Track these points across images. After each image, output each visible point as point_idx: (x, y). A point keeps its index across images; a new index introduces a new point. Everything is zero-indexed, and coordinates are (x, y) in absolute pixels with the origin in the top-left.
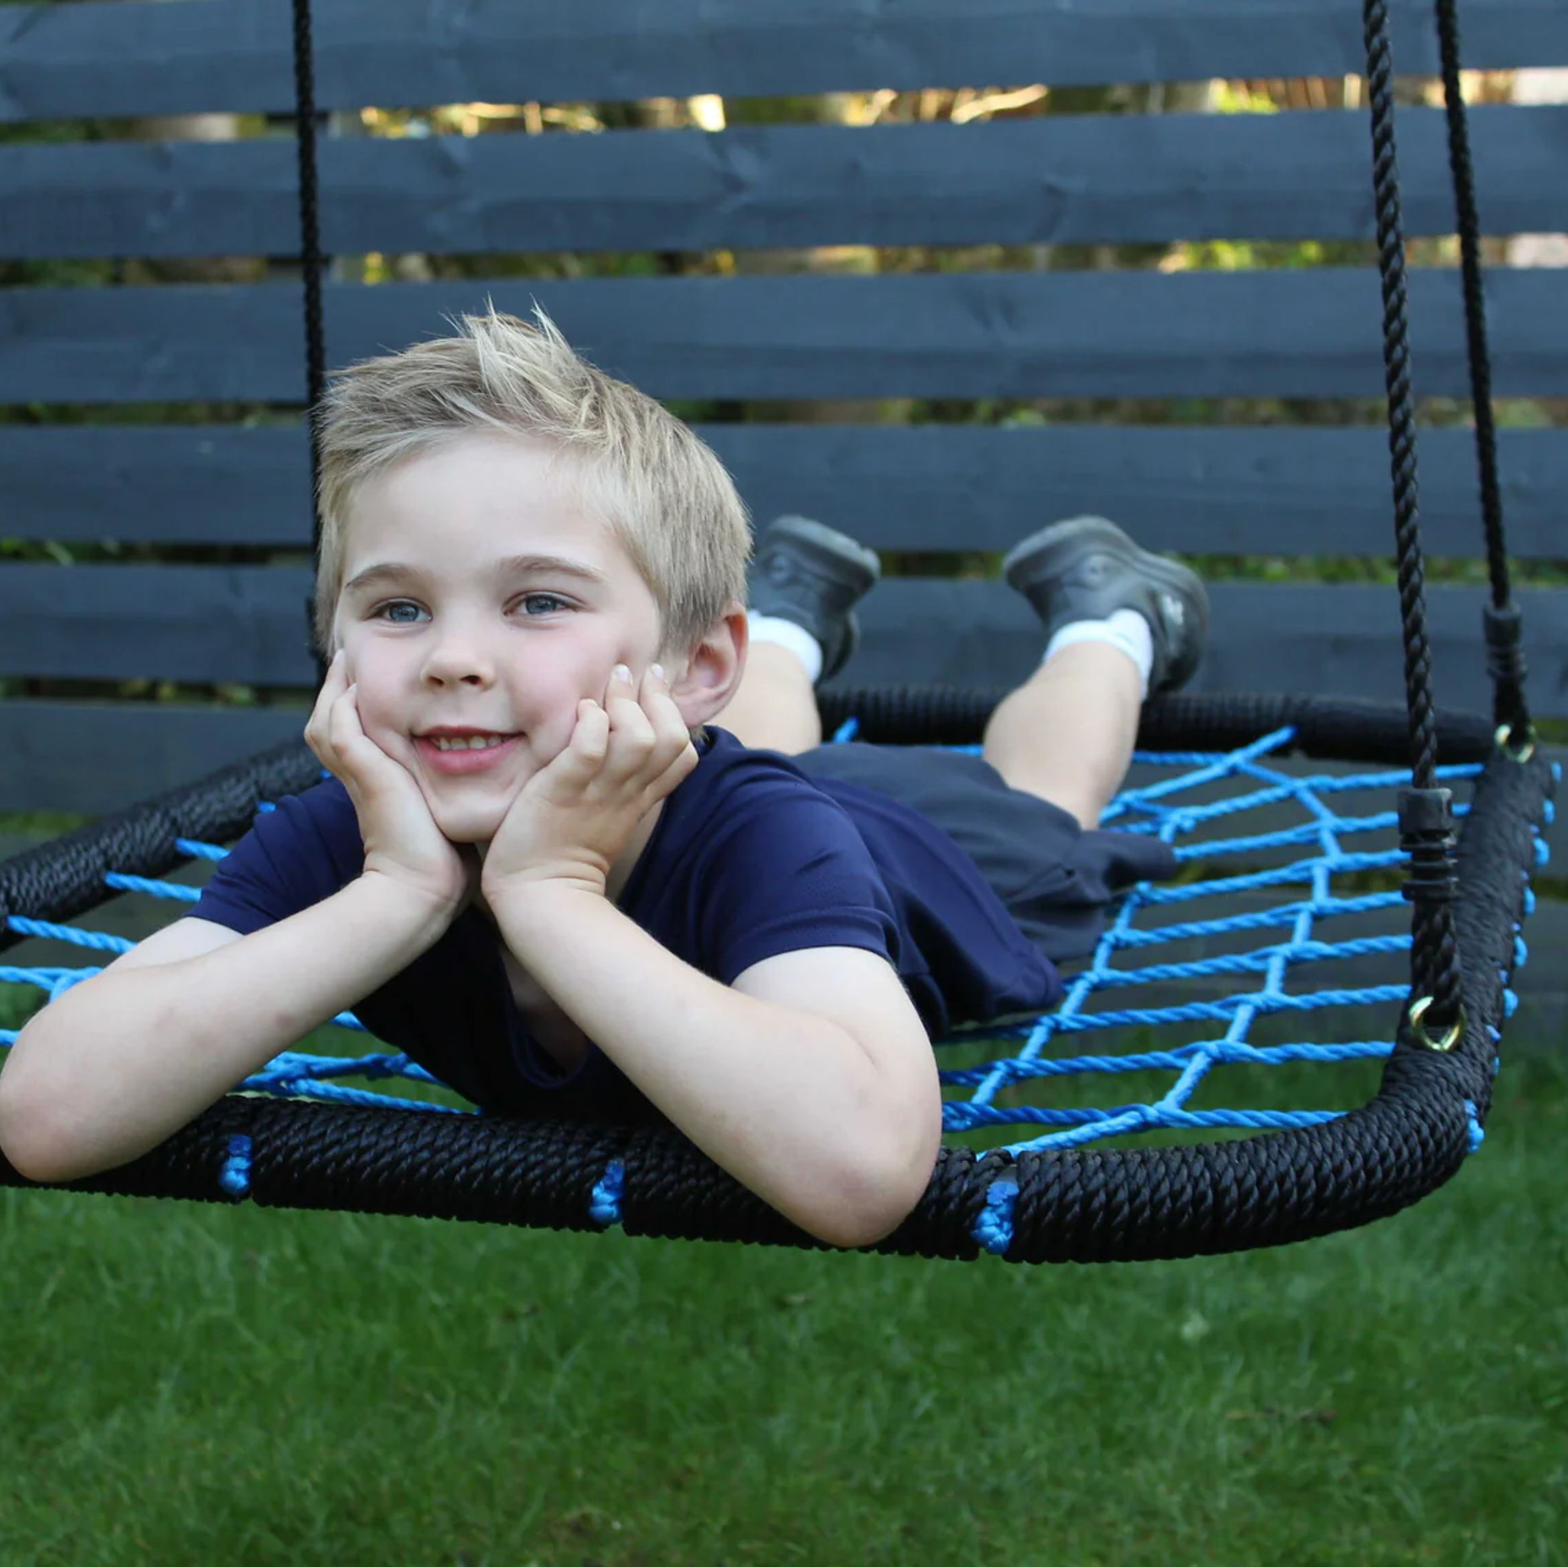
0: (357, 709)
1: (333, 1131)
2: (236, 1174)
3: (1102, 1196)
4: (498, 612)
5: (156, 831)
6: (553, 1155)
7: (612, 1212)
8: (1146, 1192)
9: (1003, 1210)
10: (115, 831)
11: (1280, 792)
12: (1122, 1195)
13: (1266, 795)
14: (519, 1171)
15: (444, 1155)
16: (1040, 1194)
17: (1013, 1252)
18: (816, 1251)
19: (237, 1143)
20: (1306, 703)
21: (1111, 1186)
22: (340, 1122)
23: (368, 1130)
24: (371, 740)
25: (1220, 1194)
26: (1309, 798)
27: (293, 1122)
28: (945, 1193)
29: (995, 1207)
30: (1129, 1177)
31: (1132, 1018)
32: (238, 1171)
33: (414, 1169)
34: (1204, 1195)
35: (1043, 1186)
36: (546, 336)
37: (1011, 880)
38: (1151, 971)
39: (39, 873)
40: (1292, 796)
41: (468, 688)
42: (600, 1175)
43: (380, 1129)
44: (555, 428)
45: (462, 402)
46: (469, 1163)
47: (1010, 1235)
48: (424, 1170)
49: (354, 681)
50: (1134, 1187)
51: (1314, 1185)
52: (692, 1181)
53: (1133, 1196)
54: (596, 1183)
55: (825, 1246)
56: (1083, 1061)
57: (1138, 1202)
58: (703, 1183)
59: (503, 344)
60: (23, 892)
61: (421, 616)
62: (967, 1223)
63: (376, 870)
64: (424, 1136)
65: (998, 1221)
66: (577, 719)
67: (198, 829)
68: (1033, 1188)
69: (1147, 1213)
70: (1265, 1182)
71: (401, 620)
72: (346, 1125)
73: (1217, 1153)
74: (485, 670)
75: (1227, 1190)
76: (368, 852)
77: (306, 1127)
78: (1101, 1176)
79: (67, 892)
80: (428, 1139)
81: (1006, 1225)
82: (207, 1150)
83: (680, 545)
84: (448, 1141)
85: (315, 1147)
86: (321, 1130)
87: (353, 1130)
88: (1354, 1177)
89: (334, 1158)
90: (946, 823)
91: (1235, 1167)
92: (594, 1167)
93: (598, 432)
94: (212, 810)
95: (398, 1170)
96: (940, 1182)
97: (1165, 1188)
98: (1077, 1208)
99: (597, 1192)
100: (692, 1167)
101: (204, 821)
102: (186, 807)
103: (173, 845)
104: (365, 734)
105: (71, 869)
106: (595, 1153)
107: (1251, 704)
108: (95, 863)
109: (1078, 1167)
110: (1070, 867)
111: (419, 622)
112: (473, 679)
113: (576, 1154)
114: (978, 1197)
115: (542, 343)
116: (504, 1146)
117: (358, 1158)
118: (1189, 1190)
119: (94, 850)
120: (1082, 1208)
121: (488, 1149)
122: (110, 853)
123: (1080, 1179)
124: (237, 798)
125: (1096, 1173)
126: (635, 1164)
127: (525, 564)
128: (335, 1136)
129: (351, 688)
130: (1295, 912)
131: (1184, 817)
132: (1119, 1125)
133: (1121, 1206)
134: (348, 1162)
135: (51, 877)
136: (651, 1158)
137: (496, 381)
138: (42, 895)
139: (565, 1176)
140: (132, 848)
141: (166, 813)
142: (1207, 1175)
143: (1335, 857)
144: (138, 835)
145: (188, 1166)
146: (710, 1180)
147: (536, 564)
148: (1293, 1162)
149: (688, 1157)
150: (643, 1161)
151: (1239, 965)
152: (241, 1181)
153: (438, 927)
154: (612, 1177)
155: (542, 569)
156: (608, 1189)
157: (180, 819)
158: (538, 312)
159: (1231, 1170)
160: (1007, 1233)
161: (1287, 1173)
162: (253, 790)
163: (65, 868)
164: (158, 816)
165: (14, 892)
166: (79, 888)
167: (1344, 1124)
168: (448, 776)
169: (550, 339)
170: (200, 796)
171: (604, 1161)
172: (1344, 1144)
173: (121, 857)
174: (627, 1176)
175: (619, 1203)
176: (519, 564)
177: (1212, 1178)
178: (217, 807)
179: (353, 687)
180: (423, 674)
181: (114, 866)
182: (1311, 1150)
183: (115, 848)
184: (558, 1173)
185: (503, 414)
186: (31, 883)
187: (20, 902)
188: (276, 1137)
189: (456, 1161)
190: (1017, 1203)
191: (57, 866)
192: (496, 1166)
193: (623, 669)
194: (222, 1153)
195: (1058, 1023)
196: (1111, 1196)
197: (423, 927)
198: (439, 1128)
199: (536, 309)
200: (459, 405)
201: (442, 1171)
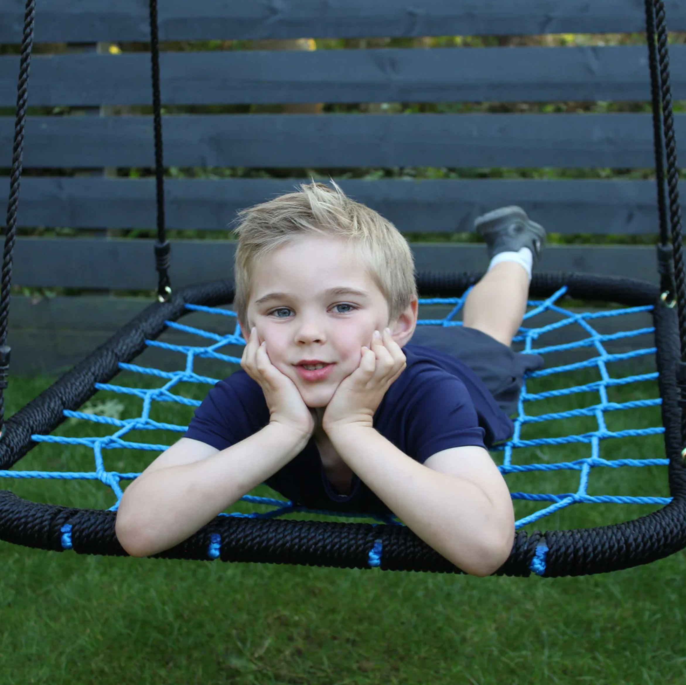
0: (267, 353)
1: (256, 531)
2: (215, 550)
3: (582, 550)
4: (325, 312)
5: (111, 361)
6: (352, 539)
7: (378, 563)
8: (599, 548)
9: (542, 557)
10: (95, 363)
11: (570, 320)
12: (590, 549)
13: (565, 322)
14: (337, 546)
15: (305, 541)
16: (557, 550)
17: (545, 574)
18: (462, 575)
19: (214, 537)
20: (572, 276)
21: (586, 545)
22: (258, 527)
23: (271, 530)
24: (275, 366)
25: (628, 545)
26: (583, 323)
27: (238, 528)
28: (518, 552)
29: (539, 557)
30: (593, 541)
31: (546, 442)
32: (216, 549)
33: (292, 546)
34: (622, 547)
35: (558, 547)
36: (337, 193)
37: (493, 385)
38: (545, 416)
39: (72, 388)
40: (576, 322)
41: (316, 345)
42: (372, 547)
43: (276, 530)
44: (345, 233)
45: (304, 223)
46: (316, 543)
47: (545, 567)
48: (297, 547)
49: (264, 340)
50: (595, 545)
51: (663, 539)
52: (412, 549)
53: (595, 549)
54: (370, 551)
55: (465, 573)
56: (534, 466)
57: (596, 552)
58: (416, 550)
59: (320, 198)
60: (67, 398)
61: (292, 314)
62: (527, 563)
63: (276, 421)
64: (295, 532)
65: (540, 562)
66: (362, 356)
67: (125, 356)
68: (555, 548)
69: (600, 556)
70: (645, 540)
71: (283, 316)
72: (261, 528)
73: (626, 529)
74: (322, 337)
75: (631, 544)
76: (272, 413)
77: (244, 530)
78: (581, 541)
79: (82, 395)
80: (297, 534)
81: (543, 563)
82: (202, 541)
83: (394, 276)
84: (306, 534)
85: (249, 538)
86: (251, 531)
87: (265, 531)
88: (678, 533)
89: (258, 543)
90: (469, 364)
91: (633, 534)
92: (369, 544)
93: (360, 232)
94: (130, 347)
95: (285, 547)
96: (516, 547)
97: (607, 545)
98: (572, 555)
99: (371, 554)
100: (411, 543)
101: (127, 352)
102: (119, 347)
103: (117, 366)
104: (272, 364)
105: (83, 384)
106: (369, 538)
107: (549, 277)
108: (91, 380)
109: (572, 538)
110: (513, 375)
111: (291, 316)
112: (318, 341)
113: (362, 539)
114: (532, 553)
115: (336, 195)
116: (330, 536)
117: (268, 542)
118: (616, 545)
119: (90, 374)
120: (574, 555)
121: (324, 537)
122: (96, 374)
123: (573, 543)
124: (137, 339)
125: (579, 541)
126: (387, 542)
127: (336, 291)
128: (257, 534)
129: (262, 344)
130: (598, 385)
131: (534, 333)
132: (565, 503)
133: (590, 553)
134: (264, 544)
135: (76, 389)
136: (394, 539)
137: (318, 213)
138: (74, 398)
139: (357, 548)
140: (103, 371)
141: (113, 352)
142: (623, 538)
143: (605, 356)
144: (104, 364)
145: (194, 547)
146: (419, 548)
147: (340, 291)
148: (655, 530)
149: (409, 538)
150: (390, 541)
151: (582, 414)
152: (217, 553)
153: (302, 445)
154: (377, 548)
155: (343, 293)
156: (375, 553)
157: (118, 353)
158: (332, 182)
159: (632, 536)
160: (543, 566)
161: (653, 535)
162: (142, 335)
163: (80, 384)
164: (110, 353)
165: (64, 399)
166: (86, 392)
167: (671, 511)
168: (309, 382)
169: (339, 193)
170: (124, 341)
171: (373, 541)
172: (673, 520)
173: (100, 374)
174: (384, 547)
175: (381, 559)
176: (334, 291)
177: (625, 540)
178: (131, 345)
179: (263, 344)
180: (296, 339)
181: (98, 380)
182: (661, 524)
183: (97, 372)
184: (354, 547)
185: (323, 228)
186: (69, 393)
187: (67, 402)
188: (232, 534)
189: (311, 542)
190: (547, 554)
191: (78, 384)
192: (327, 545)
193: (377, 332)
194: (208, 542)
195: (514, 444)
196: (586, 549)
197: (296, 445)
198: (301, 529)
199: (331, 181)
200: (304, 224)
201: (304, 547)
